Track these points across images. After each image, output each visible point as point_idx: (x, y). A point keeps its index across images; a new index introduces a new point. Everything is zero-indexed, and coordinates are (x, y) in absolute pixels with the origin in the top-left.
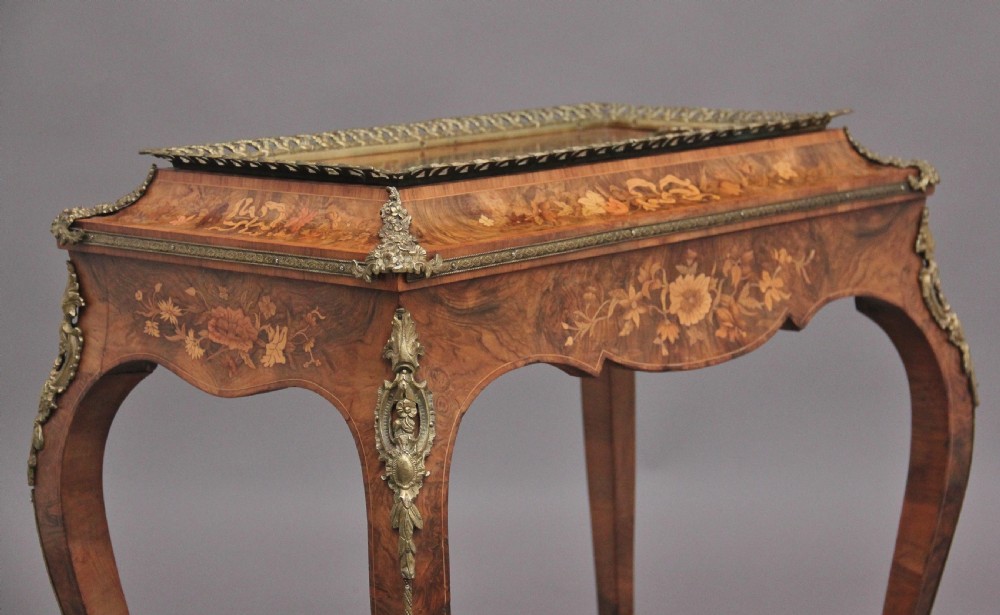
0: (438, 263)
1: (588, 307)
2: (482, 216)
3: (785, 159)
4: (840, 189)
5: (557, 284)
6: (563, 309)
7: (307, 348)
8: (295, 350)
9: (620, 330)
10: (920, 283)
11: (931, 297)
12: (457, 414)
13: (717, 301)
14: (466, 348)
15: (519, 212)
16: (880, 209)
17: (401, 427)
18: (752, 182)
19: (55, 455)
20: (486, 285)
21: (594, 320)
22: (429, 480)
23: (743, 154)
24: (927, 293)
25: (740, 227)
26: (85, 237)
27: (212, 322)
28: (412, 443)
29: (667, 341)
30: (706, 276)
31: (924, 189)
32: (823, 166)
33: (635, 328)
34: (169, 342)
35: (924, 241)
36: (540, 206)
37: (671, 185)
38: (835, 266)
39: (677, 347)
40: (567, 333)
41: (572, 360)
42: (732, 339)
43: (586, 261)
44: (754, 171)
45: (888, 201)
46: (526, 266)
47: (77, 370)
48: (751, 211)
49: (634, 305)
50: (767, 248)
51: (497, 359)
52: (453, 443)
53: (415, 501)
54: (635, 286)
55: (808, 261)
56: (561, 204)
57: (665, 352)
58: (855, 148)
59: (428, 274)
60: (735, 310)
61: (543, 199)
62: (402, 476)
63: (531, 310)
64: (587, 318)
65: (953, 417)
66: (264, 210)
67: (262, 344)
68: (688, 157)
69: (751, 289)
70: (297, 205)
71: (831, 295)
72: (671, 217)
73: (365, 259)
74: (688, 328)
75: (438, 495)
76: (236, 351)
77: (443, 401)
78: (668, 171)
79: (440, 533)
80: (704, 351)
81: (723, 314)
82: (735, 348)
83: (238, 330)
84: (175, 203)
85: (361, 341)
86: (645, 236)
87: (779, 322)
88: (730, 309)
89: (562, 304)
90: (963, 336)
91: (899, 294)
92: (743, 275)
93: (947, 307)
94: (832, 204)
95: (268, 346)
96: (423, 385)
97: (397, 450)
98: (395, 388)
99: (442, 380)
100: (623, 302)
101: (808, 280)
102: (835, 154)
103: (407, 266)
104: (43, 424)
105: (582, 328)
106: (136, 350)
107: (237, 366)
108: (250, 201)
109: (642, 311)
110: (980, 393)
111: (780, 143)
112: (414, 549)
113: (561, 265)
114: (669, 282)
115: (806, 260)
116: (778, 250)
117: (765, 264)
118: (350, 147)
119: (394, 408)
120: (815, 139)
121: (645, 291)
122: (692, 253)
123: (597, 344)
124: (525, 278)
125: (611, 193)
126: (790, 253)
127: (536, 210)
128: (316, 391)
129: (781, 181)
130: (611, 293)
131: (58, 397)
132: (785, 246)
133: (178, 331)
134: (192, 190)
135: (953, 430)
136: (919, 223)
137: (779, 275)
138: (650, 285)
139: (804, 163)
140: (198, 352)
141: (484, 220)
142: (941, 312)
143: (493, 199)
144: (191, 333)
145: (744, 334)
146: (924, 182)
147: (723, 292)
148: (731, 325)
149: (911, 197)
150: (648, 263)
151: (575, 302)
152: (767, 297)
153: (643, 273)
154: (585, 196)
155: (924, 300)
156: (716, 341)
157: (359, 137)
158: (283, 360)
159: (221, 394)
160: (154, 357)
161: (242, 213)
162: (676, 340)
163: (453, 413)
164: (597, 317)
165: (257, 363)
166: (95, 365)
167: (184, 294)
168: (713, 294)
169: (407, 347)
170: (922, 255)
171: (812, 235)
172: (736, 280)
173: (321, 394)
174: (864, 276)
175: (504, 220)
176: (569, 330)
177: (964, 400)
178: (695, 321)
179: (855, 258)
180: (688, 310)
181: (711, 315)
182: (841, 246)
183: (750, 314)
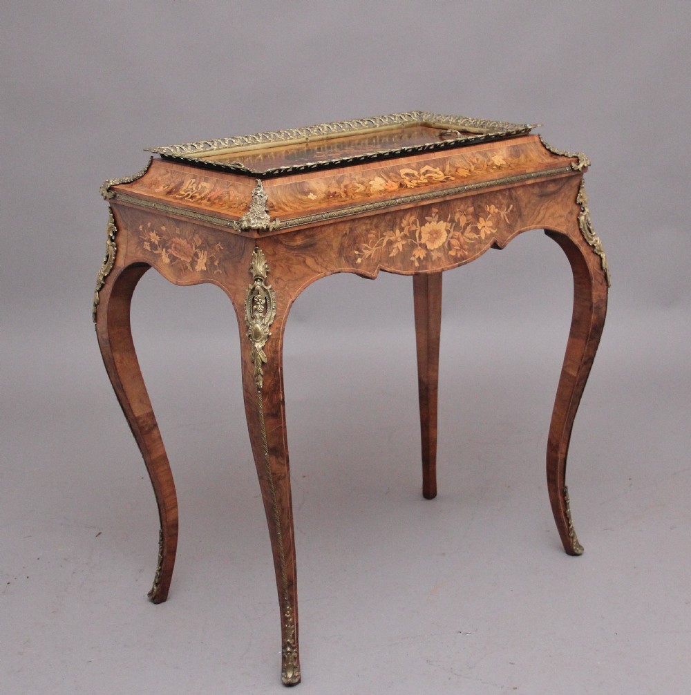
0: (278, 223)
1: (370, 241)
2: (311, 194)
3: (500, 154)
4: (527, 171)
5: (351, 230)
6: (355, 243)
7: (216, 264)
8: (210, 263)
9: (390, 254)
10: (578, 220)
11: (584, 227)
12: (290, 301)
13: (450, 235)
14: (296, 266)
15: (332, 190)
16: (554, 181)
17: (256, 310)
18: (477, 168)
19: (104, 308)
20: (307, 233)
21: (374, 249)
22: (272, 337)
23: (474, 152)
24: (581, 227)
25: (464, 195)
26: (115, 196)
27: (173, 245)
28: (262, 318)
29: (419, 258)
30: (444, 222)
31: (580, 169)
32: (522, 157)
33: (399, 252)
34: (155, 254)
35: (581, 197)
36: (346, 186)
37: (427, 171)
38: (525, 213)
39: (424, 261)
40: (357, 256)
41: (360, 270)
42: (459, 255)
43: (369, 217)
44: (479, 161)
45: (558, 177)
46: (331, 222)
47: (114, 264)
48: (470, 186)
49: (399, 239)
50: (482, 205)
51: (315, 271)
52: (286, 317)
53: (263, 348)
54: (400, 229)
55: (509, 211)
56: (359, 185)
57: (417, 264)
58: (544, 146)
59: (271, 229)
60: (462, 240)
61: (348, 183)
62: (257, 335)
63: (336, 244)
64: (371, 248)
65: (594, 293)
66: (200, 186)
67: (196, 259)
68: (439, 155)
69: (472, 228)
70: (215, 185)
71: (522, 229)
72: (421, 192)
73: (239, 221)
74: (432, 251)
75: (276, 346)
76: (184, 261)
77: (282, 295)
78: (426, 163)
79: (278, 364)
80: (441, 263)
81: (454, 242)
82: (460, 261)
83: (185, 250)
84: (160, 179)
85: (240, 262)
86: (404, 203)
87: (489, 245)
88: (458, 239)
89: (355, 241)
90: (602, 250)
91: (565, 227)
92: (467, 221)
93: (594, 234)
94: (522, 180)
95: (198, 261)
96: (270, 287)
97: (254, 322)
98: (254, 289)
99: (281, 284)
100: (391, 238)
101: (508, 222)
102: (531, 150)
103: (259, 225)
104: (99, 291)
105: (367, 253)
106: (140, 257)
107: (185, 270)
108: (194, 180)
109: (404, 242)
110: (611, 280)
111: (497, 145)
112: (262, 373)
113: (353, 220)
114: (421, 226)
115: (507, 210)
116: (489, 206)
117: (481, 214)
118: (264, 143)
119: (253, 300)
120: (519, 141)
121: (406, 232)
122: (435, 210)
123: (376, 261)
124: (332, 228)
125: (390, 178)
126: (497, 208)
127: (343, 189)
128: (219, 286)
129: (495, 167)
130: (385, 234)
131: (105, 278)
132: (493, 204)
133: (158, 248)
134: (168, 172)
135: (594, 301)
136: (579, 187)
137: (490, 219)
138: (409, 228)
139: (511, 155)
140: (167, 260)
141: (311, 196)
142: (590, 237)
143: (318, 184)
144: (164, 250)
145: (467, 253)
146: (581, 165)
147: (454, 230)
148: (458, 248)
149: (573, 174)
150: (408, 216)
151: (362, 239)
152: (482, 231)
153: (405, 222)
154: (374, 180)
155: (580, 230)
156: (448, 257)
157: (270, 137)
158: (205, 268)
159: (177, 284)
160: (148, 262)
161: (190, 187)
162: (424, 258)
163: (287, 301)
164: (376, 247)
165: (193, 268)
166: (122, 263)
167: (161, 230)
168: (448, 232)
169: (260, 267)
170: (580, 205)
171: (511, 197)
172: (462, 224)
173: (222, 288)
174: (544, 218)
175: (323, 196)
176: (359, 255)
177: (601, 284)
178: (437, 247)
179: (538, 208)
180: (433, 240)
181: (447, 243)
182: (529, 202)
183: (471, 242)
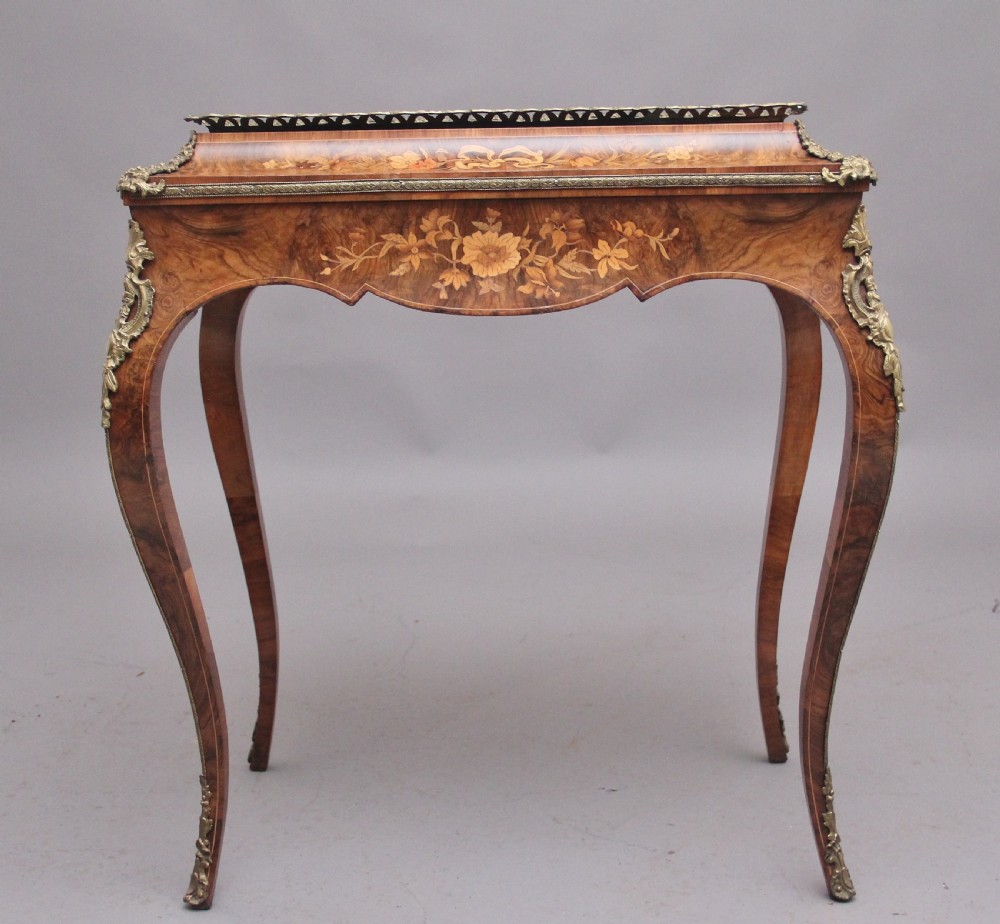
1: (354, 245)
5: (314, 220)
6: (322, 243)
9: (392, 270)
10: (842, 278)
11: (851, 293)
12: (180, 311)
13: (528, 260)
14: (205, 261)
15: (313, 160)
16: (780, 197)
20: (227, 211)
21: (361, 258)
22: (135, 356)
24: (847, 289)
25: (556, 194)
29: (451, 286)
30: (515, 235)
33: (411, 271)
35: (853, 237)
37: (514, 154)
38: (711, 247)
39: (461, 294)
40: (325, 264)
41: (326, 287)
42: (539, 295)
43: (348, 204)
45: (790, 191)
48: (569, 180)
49: (415, 250)
50: (605, 219)
51: (238, 274)
53: (114, 369)
54: (416, 234)
55: (669, 238)
57: (443, 295)
60: (552, 271)
63: (283, 238)
64: (354, 255)
69: (578, 255)
71: (698, 274)
74: (482, 279)
75: (141, 372)
77: (169, 299)
80: (495, 302)
81: (534, 272)
82: (537, 305)
86: (418, 190)
87: (611, 289)
89: (325, 243)
90: (887, 338)
91: (806, 286)
92: (568, 241)
93: (874, 304)
96: (145, 283)
99: (175, 283)
100: (398, 246)
101: (665, 256)
109: (424, 256)
113: (317, 204)
114: (463, 235)
115: (665, 236)
116: (621, 222)
117: (602, 234)
121: (431, 239)
122: (493, 213)
123: (360, 277)
126: (639, 227)
127: (333, 160)
130: (384, 237)
136: (851, 218)
137: (623, 246)
138: (436, 236)
142: (862, 310)
145: (557, 294)
147: (537, 253)
148: (542, 284)
150: (433, 214)
151: (338, 239)
152: (603, 264)
153: (426, 224)
155: (842, 295)
156: (514, 296)
162: (461, 287)
163: (177, 310)
164: (365, 255)
168: (524, 254)
170: (851, 250)
171: (673, 213)
172: (558, 244)
175: (290, 165)
176: (328, 262)
177: (881, 402)
178: (495, 274)
179: (744, 243)
180: (489, 263)
181: (518, 270)
182: (721, 229)
183: (570, 277)
